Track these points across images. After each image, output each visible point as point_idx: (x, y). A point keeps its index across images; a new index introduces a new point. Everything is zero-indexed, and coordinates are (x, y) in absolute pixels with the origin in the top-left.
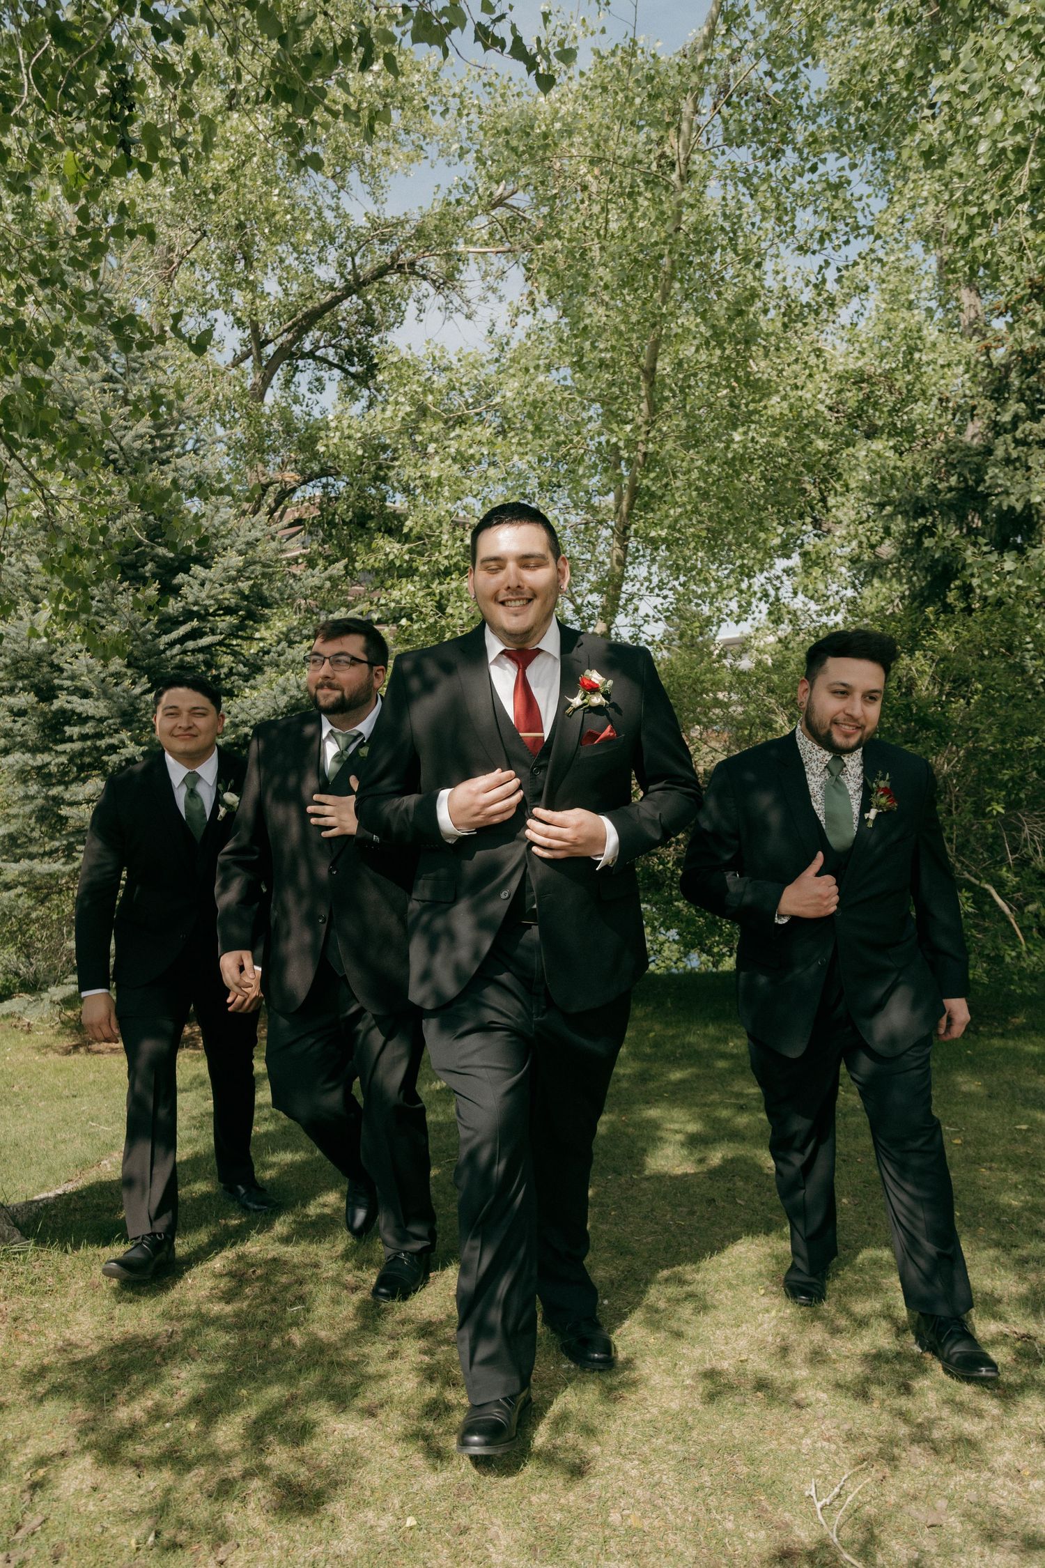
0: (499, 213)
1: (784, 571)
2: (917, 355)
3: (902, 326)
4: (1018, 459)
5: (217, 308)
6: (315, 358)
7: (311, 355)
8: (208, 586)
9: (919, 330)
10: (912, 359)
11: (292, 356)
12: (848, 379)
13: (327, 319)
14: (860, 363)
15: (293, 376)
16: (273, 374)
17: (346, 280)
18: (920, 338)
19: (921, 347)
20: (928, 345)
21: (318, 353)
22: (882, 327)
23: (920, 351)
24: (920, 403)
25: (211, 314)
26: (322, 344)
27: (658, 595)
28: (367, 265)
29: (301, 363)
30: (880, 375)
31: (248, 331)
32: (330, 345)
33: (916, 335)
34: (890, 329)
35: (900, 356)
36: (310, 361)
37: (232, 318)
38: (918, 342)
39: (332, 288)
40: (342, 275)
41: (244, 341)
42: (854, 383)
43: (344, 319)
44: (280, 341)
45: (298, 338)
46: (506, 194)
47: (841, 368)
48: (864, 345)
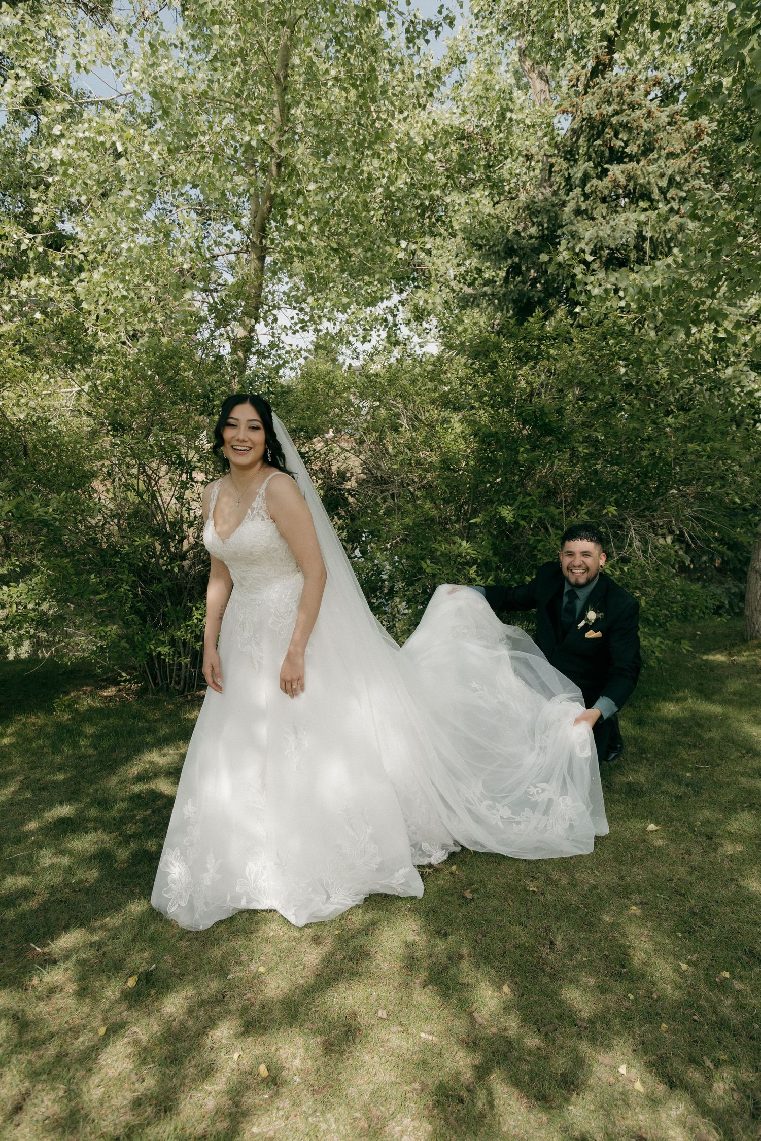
1: (400, 301)
2: (509, 115)
3: (497, 88)
4: (586, 210)
9: (511, 93)
10: (504, 118)
12: (451, 135)
14: (463, 119)
18: (511, 99)
19: (511, 107)
20: (518, 107)
22: (481, 87)
23: (512, 111)
24: (509, 160)
30: (477, 134)
33: (508, 97)
34: (487, 90)
35: (495, 116)
38: (510, 103)
42: (458, 139)
47: (447, 122)
48: (466, 103)
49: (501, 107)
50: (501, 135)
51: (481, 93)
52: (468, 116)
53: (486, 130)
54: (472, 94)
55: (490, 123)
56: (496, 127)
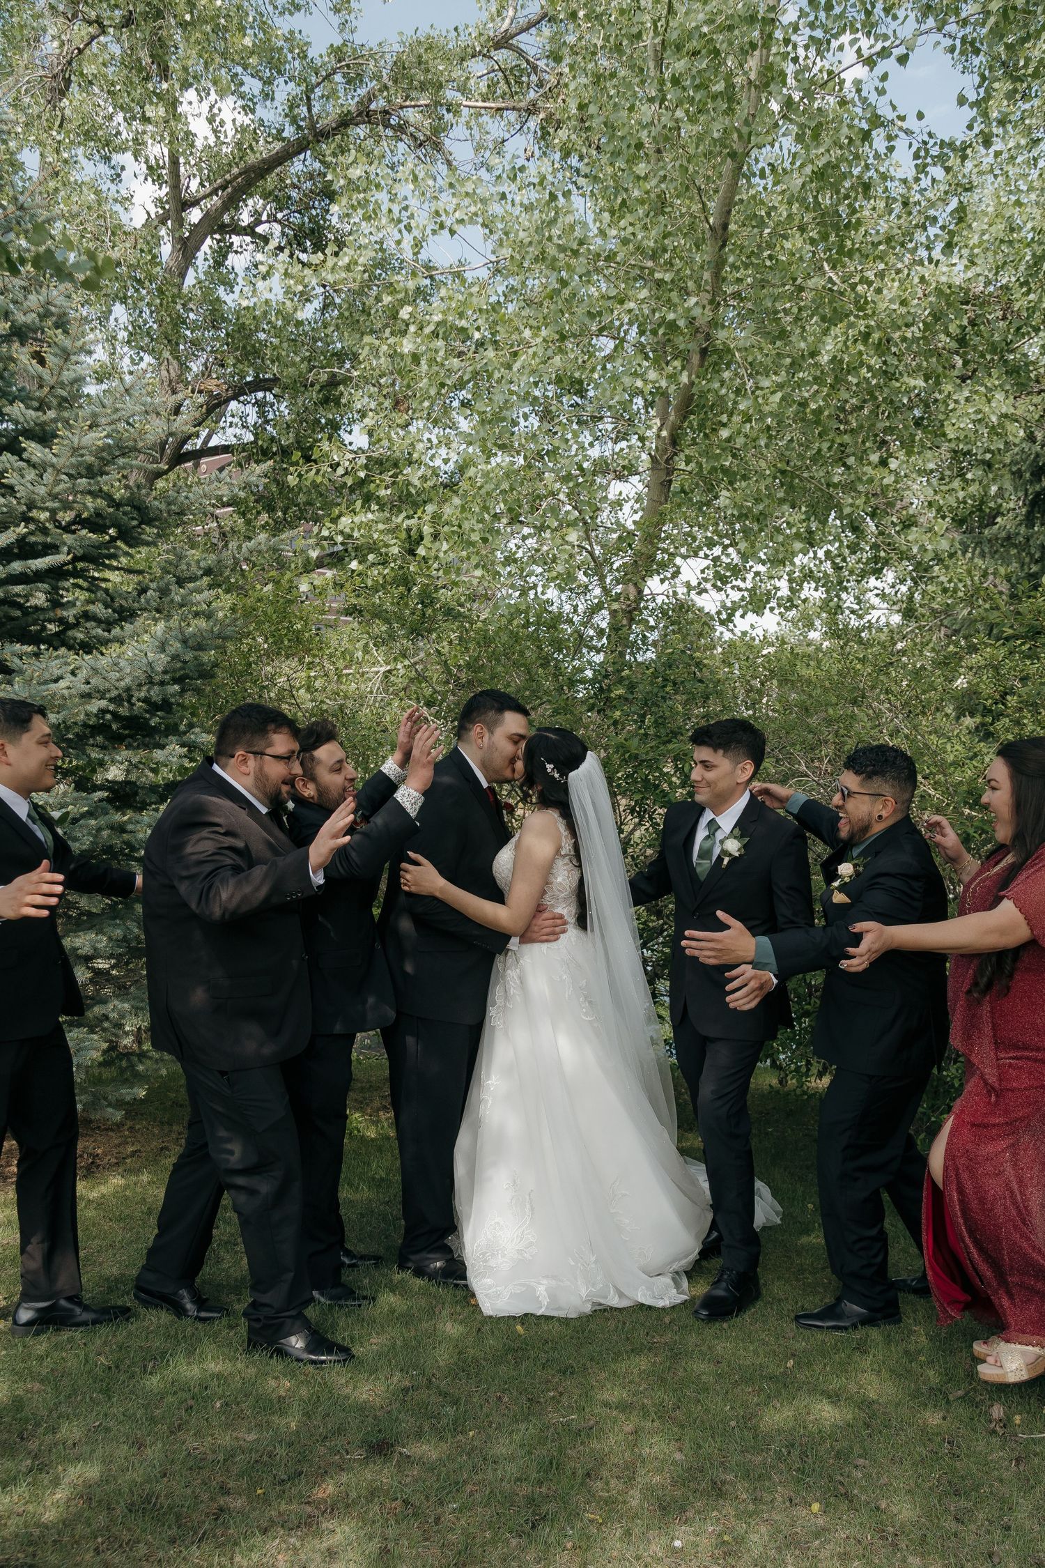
0: (502, 55)
3: (1029, 225)
5: (124, 150)
6: (253, 234)
7: (250, 231)
8: (49, 477)
10: (1038, 271)
11: (223, 229)
13: (271, 181)
14: (970, 274)
15: (225, 257)
16: (198, 249)
17: (299, 128)
21: (259, 230)
22: (1001, 226)
24: (1041, 333)
25: (117, 158)
26: (264, 218)
27: (706, 556)
28: (327, 111)
29: (236, 240)
30: (990, 295)
31: (166, 189)
32: (276, 220)
34: (1012, 230)
35: (1022, 268)
36: (248, 239)
37: (144, 166)
39: (279, 136)
40: (294, 121)
41: (160, 200)
43: (294, 186)
44: (208, 204)
45: (232, 203)
46: (513, 31)
47: (944, 279)
49: (1034, 255)
50: (1032, 297)
51: (1001, 235)
52: (978, 270)
53: (1006, 288)
54: (986, 237)
55: (1013, 279)
56: (1022, 285)
